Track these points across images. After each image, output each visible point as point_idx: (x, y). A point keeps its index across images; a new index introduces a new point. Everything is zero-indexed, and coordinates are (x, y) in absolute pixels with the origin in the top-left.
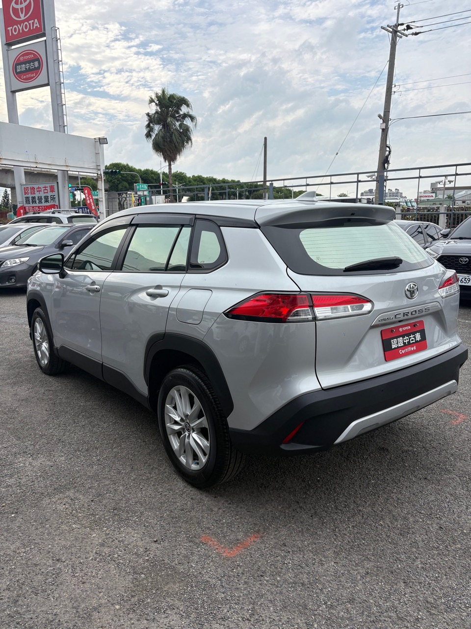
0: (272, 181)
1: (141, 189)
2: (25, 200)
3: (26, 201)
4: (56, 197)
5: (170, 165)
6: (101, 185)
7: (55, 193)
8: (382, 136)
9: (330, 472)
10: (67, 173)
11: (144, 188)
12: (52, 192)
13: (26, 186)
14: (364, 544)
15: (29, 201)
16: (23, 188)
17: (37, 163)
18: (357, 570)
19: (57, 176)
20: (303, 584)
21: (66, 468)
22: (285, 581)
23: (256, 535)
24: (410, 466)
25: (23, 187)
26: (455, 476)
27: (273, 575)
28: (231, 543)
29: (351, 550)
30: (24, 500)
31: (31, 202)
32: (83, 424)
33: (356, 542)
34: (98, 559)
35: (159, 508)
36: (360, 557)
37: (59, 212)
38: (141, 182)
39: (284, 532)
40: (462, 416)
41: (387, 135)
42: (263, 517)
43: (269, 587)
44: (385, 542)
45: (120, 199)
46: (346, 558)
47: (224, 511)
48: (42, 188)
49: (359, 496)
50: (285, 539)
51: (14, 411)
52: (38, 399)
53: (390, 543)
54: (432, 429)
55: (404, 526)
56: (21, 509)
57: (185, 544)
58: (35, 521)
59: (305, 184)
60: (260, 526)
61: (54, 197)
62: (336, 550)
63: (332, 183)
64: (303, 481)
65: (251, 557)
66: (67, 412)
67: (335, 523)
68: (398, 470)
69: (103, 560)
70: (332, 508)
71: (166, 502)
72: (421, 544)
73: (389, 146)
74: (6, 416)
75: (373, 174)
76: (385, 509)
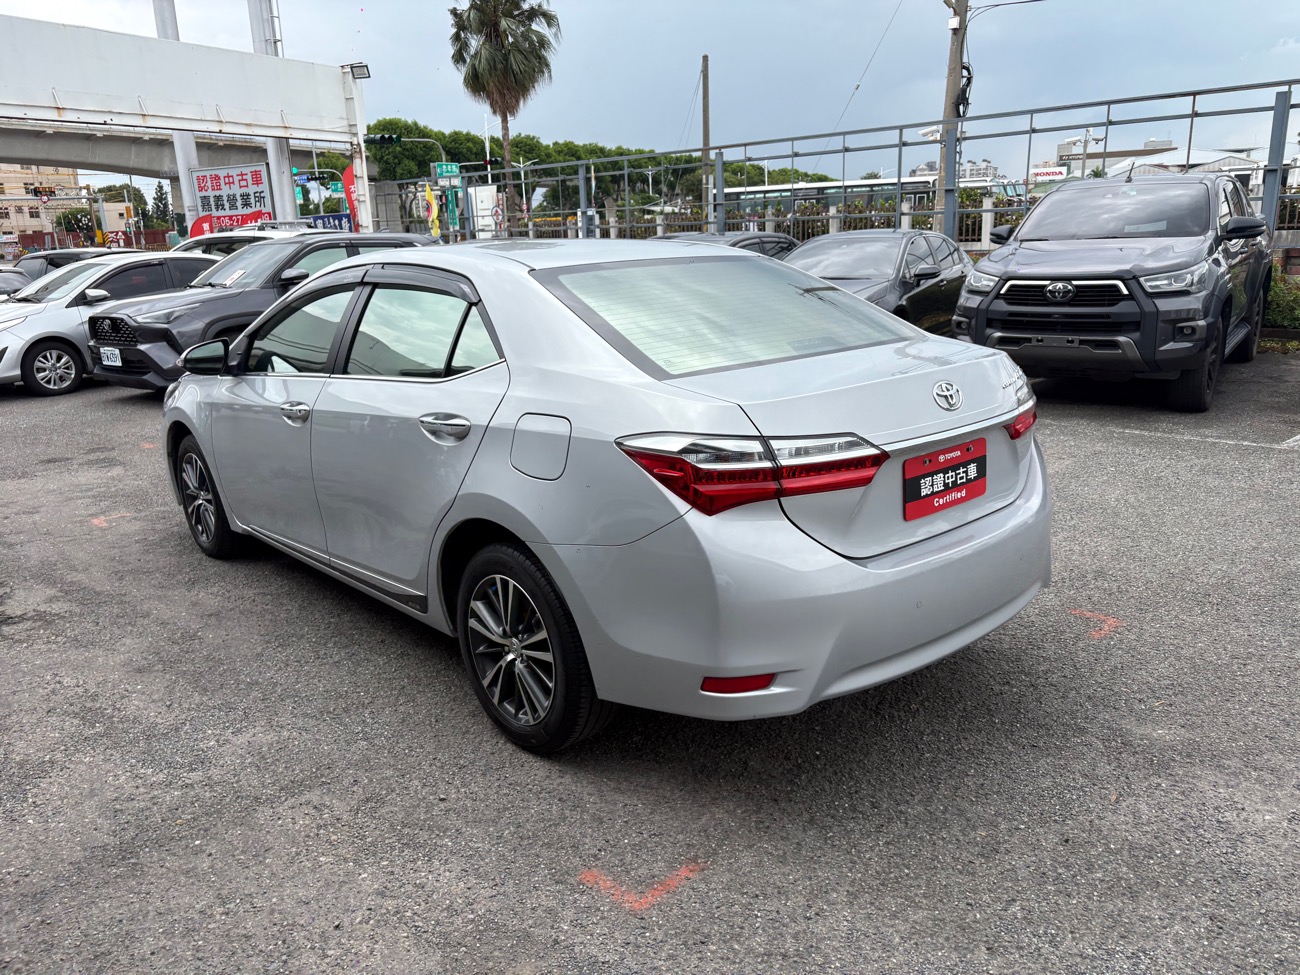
0: (720, 148)
1: (445, 174)
2: (200, 204)
3: (203, 206)
4: (267, 194)
5: (505, 120)
6: (361, 168)
7: (264, 187)
8: (953, 44)
9: (841, 738)
10: (288, 143)
11: (451, 172)
12: (257, 184)
13: (201, 174)
14: (907, 875)
15: (209, 204)
16: (195, 178)
17: (221, 122)
18: (892, 926)
19: (266, 150)
20: (785, 956)
21: (302, 746)
22: (750, 951)
23: (690, 867)
24: (1003, 723)
25: (195, 175)
26: (1094, 739)
27: (724, 942)
28: (640, 883)
29: (881, 888)
30: (218, 812)
31: (213, 207)
32: (336, 660)
33: (891, 873)
34: (371, 922)
35: (493, 821)
36: (899, 901)
37: (273, 228)
38: (444, 159)
39: (747, 858)
40: (1111, 621)
41: (963, 42)
42: (705, 831)
43: (718, 963)
44: (951, 871)
45: (404, 196)
46: (872, 904)
47: (626, 822)
48: (235, 176)
49: (899, 784)
50: (750, 872)
51: (193, 637)
52: (241, 613)
53: (961, 873)
54: (1051, 649)
55: (989, 838)
56: (213, 830)
57: (548, 888)
58: (243, 852)
59: (790, 153)
60: (699, 849)
61: (262, 195)
62: (851, 889)
63: (847, 150)
64: (787, 758)
65: (682, 908)
66: (303, 636)
67: (850, 838)
68: (979, 730)
69: (383, 923)
70: (845, 809)
71: (508, 809)
72: (1022, 873)
73: (966, 65)
74: (176, 648)
75: (934, 127)
76: (952, 806)
